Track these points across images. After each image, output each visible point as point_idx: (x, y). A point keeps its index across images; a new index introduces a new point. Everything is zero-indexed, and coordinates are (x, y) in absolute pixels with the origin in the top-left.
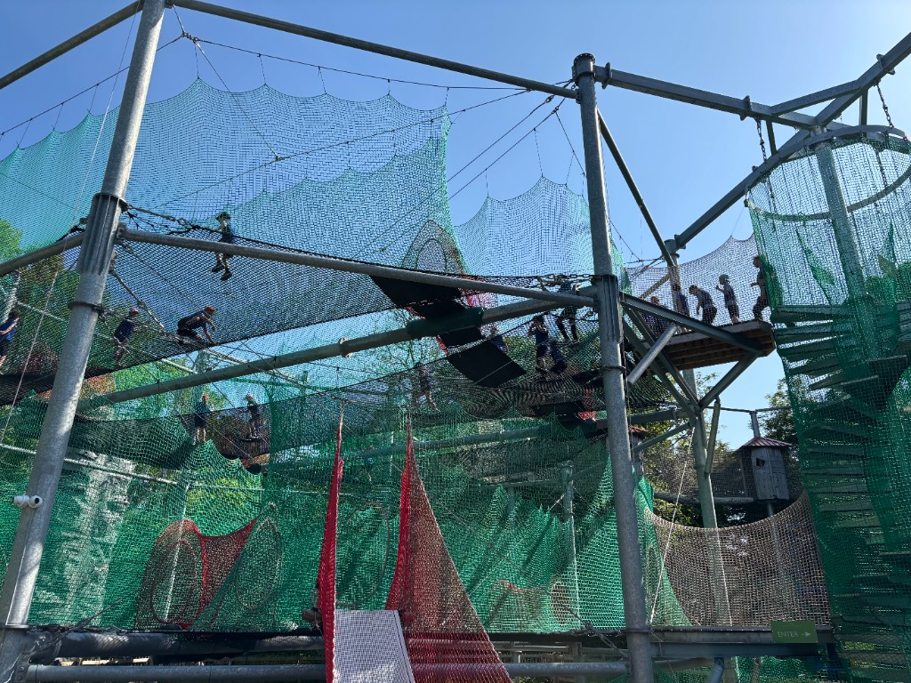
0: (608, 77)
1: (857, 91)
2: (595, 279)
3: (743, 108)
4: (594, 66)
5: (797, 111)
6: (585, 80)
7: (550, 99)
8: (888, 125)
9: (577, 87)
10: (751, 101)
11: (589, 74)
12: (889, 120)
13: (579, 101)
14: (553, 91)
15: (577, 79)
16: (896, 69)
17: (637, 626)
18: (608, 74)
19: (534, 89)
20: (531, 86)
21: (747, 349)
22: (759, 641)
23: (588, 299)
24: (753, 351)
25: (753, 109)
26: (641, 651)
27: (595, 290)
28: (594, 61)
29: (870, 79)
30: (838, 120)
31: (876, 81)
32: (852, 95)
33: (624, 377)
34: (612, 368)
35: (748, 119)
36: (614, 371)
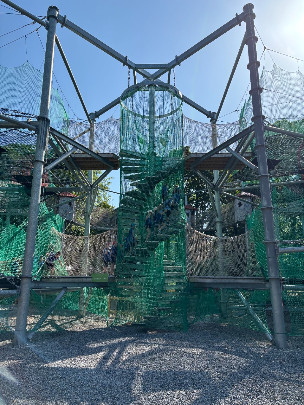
0: (64, 22)
1: (167, 68)
2: (39, 118)
3: (124, 61)
4: (58, 14)
5: (145, 70)
6: (52, 19)
7: (34, 23)
8: (174, 86)
9: (48, 22)
10: (128, 58)
11: (55, 17)
12: (174, 84)
13: (47, 29)
14: (36, 20)
15: (49, 17)
16: (181, 63)
17: (26, 275)
18: (64, 21)
19: (25, 15)
20: (23, 12)
21: (109, 165)
22: (86, 281)
23: (33, 127)
24: (111, 166)
25: (128, 63)
26: (26, 285)
27: (38, 123)
28: (58, 11)
29: (172, 65)
30: (159, 78)
31: (173, 67)
32: (165, 70)
33: (44, 167)
34: (38, 161)
35: (126, 66)
36: (39, 163)
